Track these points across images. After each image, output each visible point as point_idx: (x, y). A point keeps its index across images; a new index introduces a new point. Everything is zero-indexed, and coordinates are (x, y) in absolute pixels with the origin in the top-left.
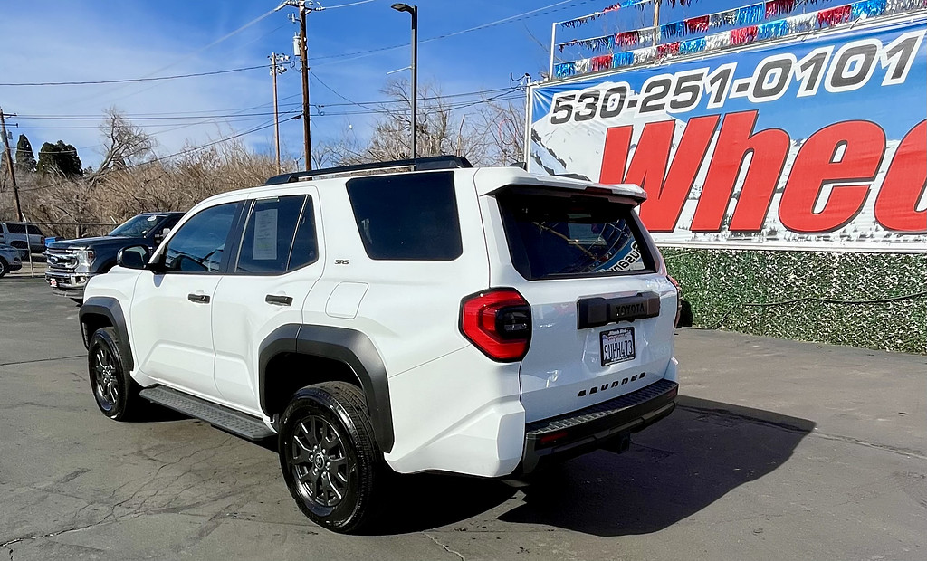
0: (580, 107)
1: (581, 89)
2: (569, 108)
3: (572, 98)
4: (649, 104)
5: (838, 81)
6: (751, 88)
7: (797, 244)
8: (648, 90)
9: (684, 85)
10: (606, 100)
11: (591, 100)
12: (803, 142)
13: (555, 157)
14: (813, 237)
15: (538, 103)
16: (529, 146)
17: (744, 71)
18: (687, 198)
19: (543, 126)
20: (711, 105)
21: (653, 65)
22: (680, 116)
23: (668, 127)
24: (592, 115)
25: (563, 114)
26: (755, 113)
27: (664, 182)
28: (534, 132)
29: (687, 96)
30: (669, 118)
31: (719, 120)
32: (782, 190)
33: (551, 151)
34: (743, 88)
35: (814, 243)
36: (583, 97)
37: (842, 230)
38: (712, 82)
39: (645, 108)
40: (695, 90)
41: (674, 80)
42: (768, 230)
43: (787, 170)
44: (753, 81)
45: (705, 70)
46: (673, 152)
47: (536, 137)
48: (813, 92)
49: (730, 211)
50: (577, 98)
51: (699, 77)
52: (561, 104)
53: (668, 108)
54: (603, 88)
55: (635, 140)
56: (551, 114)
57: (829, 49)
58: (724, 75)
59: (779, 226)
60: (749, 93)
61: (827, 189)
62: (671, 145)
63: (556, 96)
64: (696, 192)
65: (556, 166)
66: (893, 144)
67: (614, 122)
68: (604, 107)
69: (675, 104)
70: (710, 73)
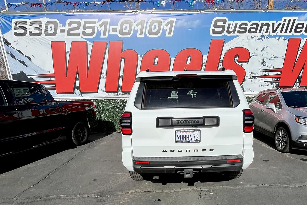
0: (31, 28)
1: (30, 19)
2: (24, 28)
3: (25, 23)
4: (72, 32)
5: (150, 33)
6: (118, 31)
8: (69, 25)
9: (87, 25)
10: (46, 27)
11: (38, 26)
12: (143, 56)
13: (23, 54)
18: (100, 78)
19: (10, 36)
20: (102, 36)
21: (70, 13)
22: (89, 40)
23: (84, 45)
24: (40, 33)
25: (21, 31)
26: (122, 42)
27: (88, 70)
28: (4, 39)
29: (89, 31)
30: (83, 40)
31: (107, 44)
33: (19, 51)
34: (115, 30)
38: (101, 26)
39: (69, 34)
40: (93, 28)
41: (82, 22)
44: (118, 28)
45: (96, 20)
46: (89, 56)
47: (6, 43)
48: (143, 36)
49: (120, 83)
50: (28, 24)
51: (94, 22)
52: (18, 25)
53: (81, 35)
54: (44, 20)
55: (68, 49)
56: (13, 31)
57: (145, 19)
58: (105, 23)
60: (118, 33)
62: (87, 53)
63: (14, 21)
64: (104, 75)
65: (26, 61)
66: (173, 59)
67: (55, 39)
68: (46, 31)
69: (84, 34)
70: (98, 22)
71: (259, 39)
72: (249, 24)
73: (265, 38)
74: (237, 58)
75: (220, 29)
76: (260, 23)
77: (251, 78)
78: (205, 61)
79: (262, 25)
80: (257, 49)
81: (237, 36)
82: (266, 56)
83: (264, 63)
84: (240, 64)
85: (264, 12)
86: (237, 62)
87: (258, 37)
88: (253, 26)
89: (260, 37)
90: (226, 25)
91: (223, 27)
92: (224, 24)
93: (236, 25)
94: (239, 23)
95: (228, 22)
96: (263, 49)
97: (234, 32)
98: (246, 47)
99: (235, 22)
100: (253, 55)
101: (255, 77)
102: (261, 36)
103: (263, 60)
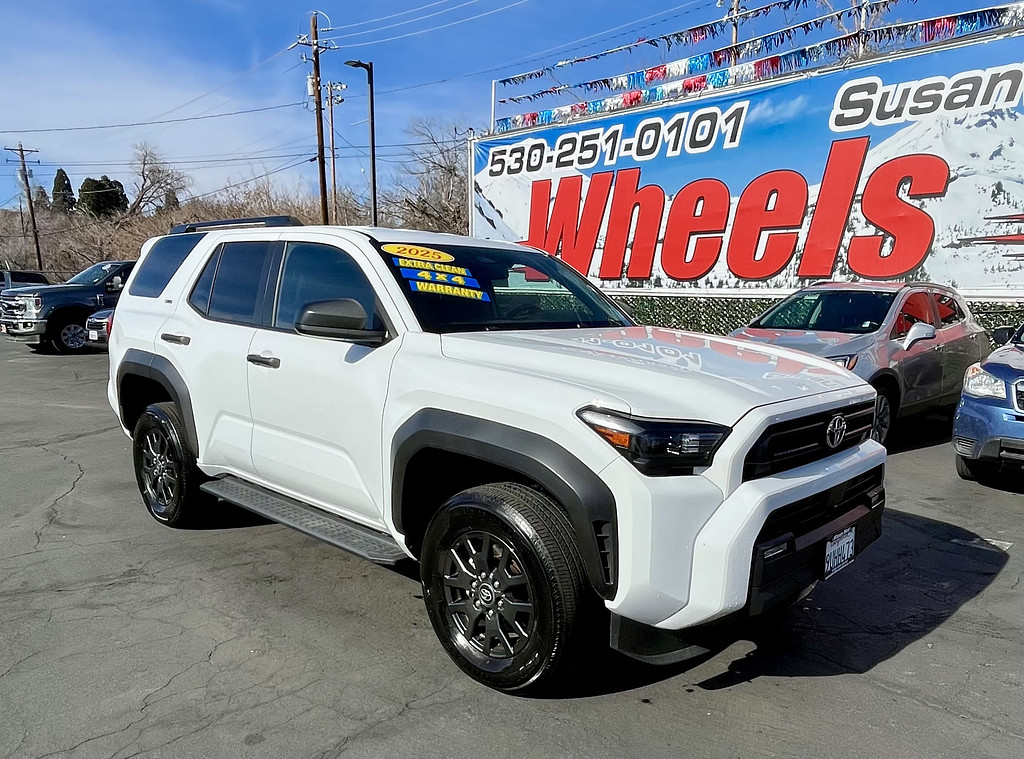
0: (510, 161)
1: (511, 145)
2: (502, 162)
3: (503, 152)
4: (562, 160)
5: (694, 144)
6: (635, 147)
7: (675, 290)
8: (560, 148)
9: (586, 143)
11: (518, 155)
12: (673, 197)
13: (494, 207)
14: (686, 284)
15: (478, 157)
16: (473, 196)
17: (629, 133)
18: (594, 248)
19: (483, 178)
20: (607, 162)
21: (563, 125)
22: (585, 171)
23: (577, 181)
24: (521, 168)
25: (497, 168)
26: (637, 171)
27: (577, 233)
28: (476, 183)
29: (588, 154)
30: (577, 173)
31: (613, 176)
32: (662, 241)
33: (490, 202)
34: (628, 147)
35: (687, 291)
36: (513, 151)
37: (705, 278)
38: (607, 141)
39: (559, 164)
40: (594, 147)
41: (579, 138)
42: (655, 277)
43: (664, 223)
44: (634, 141)
45: (600, 130)
46: (582, 206)
47: (478, 189)
48: (677, 153)
49: (627, 260)
50: (508, 153)
51: (596, 136)
52: (496, 158)
53: (576, 163)
54: (528, 144)
55: (554, 192)
56: (489, 167)
57: (685, 115)
58: (615, 135)
59: (663, 275)
60: (633, 152)
61: (693, 239)
62: (581, 199)
63: (492, 150)
64: (601, 242)
65: (495, 217)
66: (735, 200)
67: (537, 176)
68: (529, 161)
69: (581, 161)
70: (604, 133)
71: (982, 123)
72: (949, 82)
73: (1006, 116)
74: (907, 187)
75: (859, 112)
76: (985, 76)
77: (952, 245)
78: (812, 200)
79: (995, 79)
80: (973, 155)
81: (907, 123)
82: (1009, 173)
83: (1001, 197)
84: (916, 203)
85: (1001, 37)
86: (907, 199)
87: (981, 118)
88: (962, 87)
89: (987, 117)
90: (876, 98)
91: (866, 105)
92: (870, 97)
93: (906, 92)
94: (915, 86)
95: (881, 90)
96: (997, 153)
97: (898, 112)
98: (938, 150)
99: (903, 86)
100: (960, 173)
101: (967, 242)
102: (991, 114)
103: (999, 187)
